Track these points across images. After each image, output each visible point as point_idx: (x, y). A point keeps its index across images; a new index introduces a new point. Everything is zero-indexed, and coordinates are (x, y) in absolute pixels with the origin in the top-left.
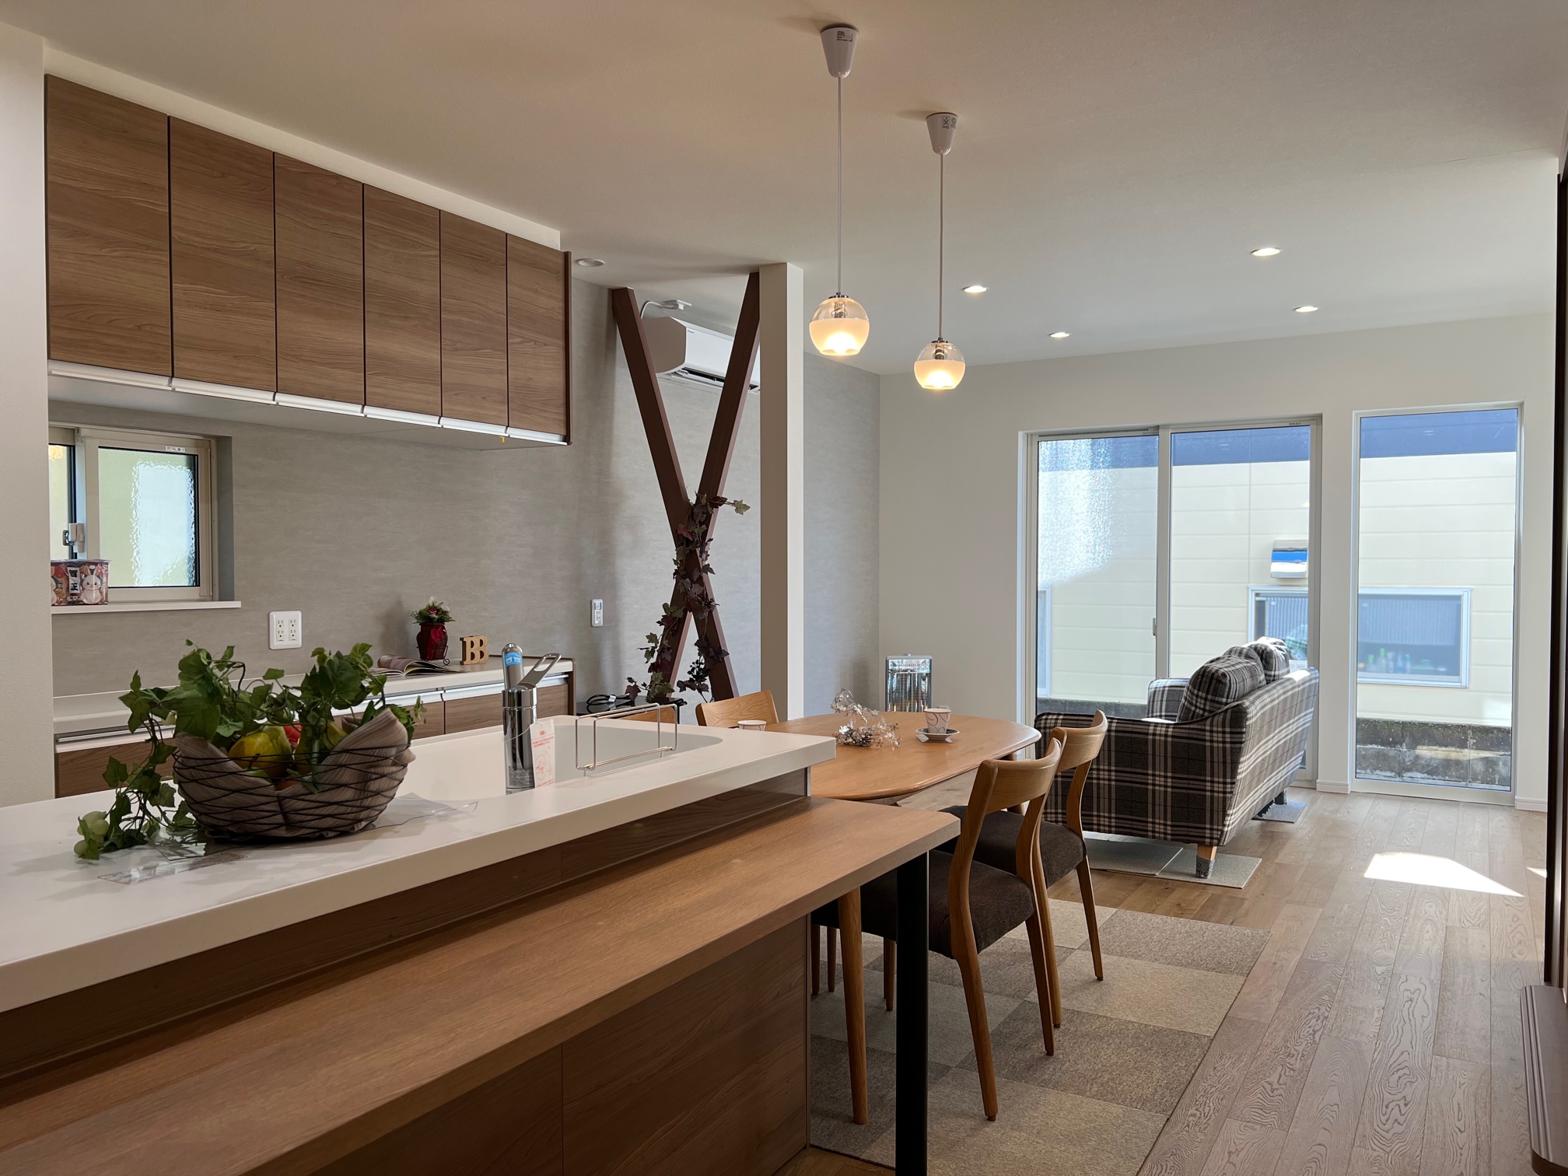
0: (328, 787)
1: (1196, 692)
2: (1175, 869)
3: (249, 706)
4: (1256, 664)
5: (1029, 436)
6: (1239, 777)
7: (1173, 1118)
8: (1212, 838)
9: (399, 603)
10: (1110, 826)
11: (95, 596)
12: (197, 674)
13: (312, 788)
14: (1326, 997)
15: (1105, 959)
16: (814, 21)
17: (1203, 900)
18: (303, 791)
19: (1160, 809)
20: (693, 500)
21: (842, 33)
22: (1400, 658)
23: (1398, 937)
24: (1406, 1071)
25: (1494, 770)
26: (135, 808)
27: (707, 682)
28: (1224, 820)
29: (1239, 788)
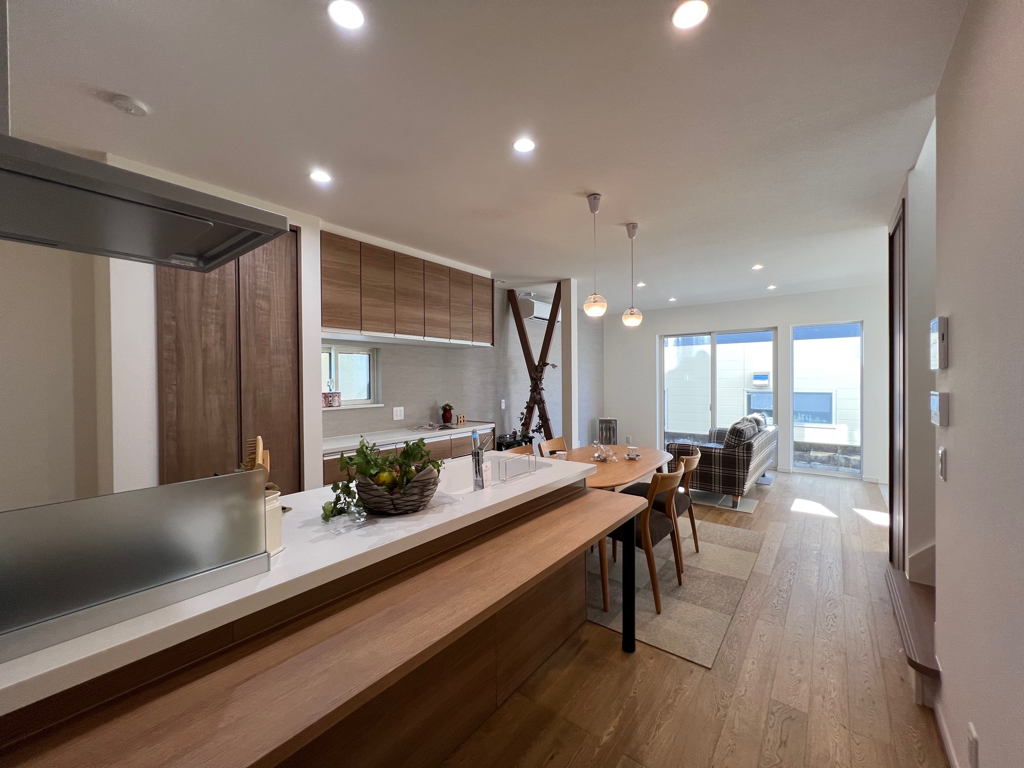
0: (409, 495)
1: (731, 436)
2: (724, 504)
3: (381, 464)
4: (755, 424)
5: (661, 337)
6: (750, 470)
7: (734, 618)
8: (739, 493)
9: (436, 403)
10: (697, 487)
11: (337, 404)
12: (362, 454)
13: (404, 496)
14: (793, 564)
15: (699, 543)
16: (585, 194)
17: (736, 518)
18: (400, 496)
19: (717, 481)
20: (537, 364)
21: (596, 197)
22: (807, 416)
23: (820, 538)
24: (833, 601)
25: (849, 462)
26: (342, 499)
27: (542, 430)
28: (744, 486)
29: (749, 474)
